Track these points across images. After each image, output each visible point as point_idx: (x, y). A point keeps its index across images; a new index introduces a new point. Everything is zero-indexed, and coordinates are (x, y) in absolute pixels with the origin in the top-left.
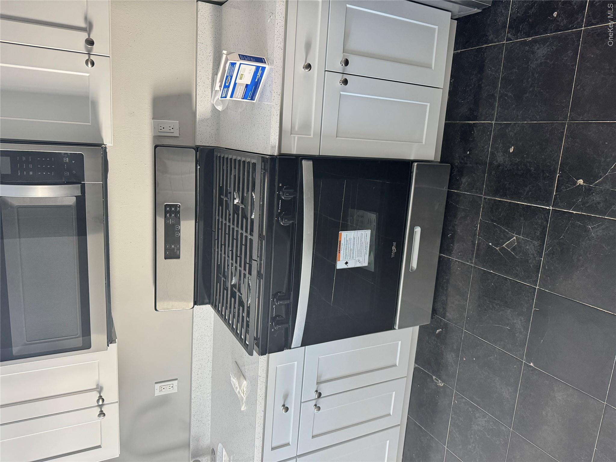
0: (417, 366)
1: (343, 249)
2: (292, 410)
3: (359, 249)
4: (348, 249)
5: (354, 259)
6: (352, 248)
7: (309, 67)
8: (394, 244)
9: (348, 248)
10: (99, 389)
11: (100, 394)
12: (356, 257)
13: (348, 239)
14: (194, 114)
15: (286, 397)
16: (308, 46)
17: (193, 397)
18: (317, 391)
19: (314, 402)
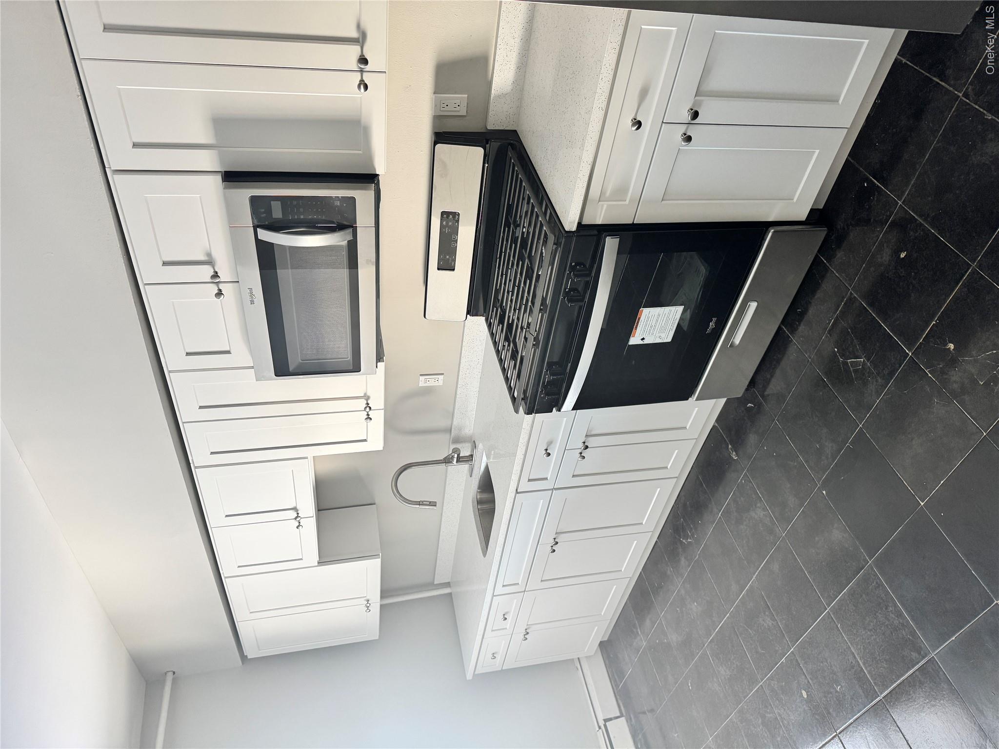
0: (717, 425)
1: (641, 325)
2: (554, 455)
3: (663, 325)
4: (647, 327)
5: (654, 335)
6: (653, 324)
7: (638, 124)
8: (714, 319)
9: (648, 325)
10: (367, 398)
11: (367, 401)
12: (657, 332)
13: (650, 315)
14: (490, 84)
15: (550, 443)
16: (644, 93)
17: (458, 393)
18: (584, 443)
19: (580, 451)
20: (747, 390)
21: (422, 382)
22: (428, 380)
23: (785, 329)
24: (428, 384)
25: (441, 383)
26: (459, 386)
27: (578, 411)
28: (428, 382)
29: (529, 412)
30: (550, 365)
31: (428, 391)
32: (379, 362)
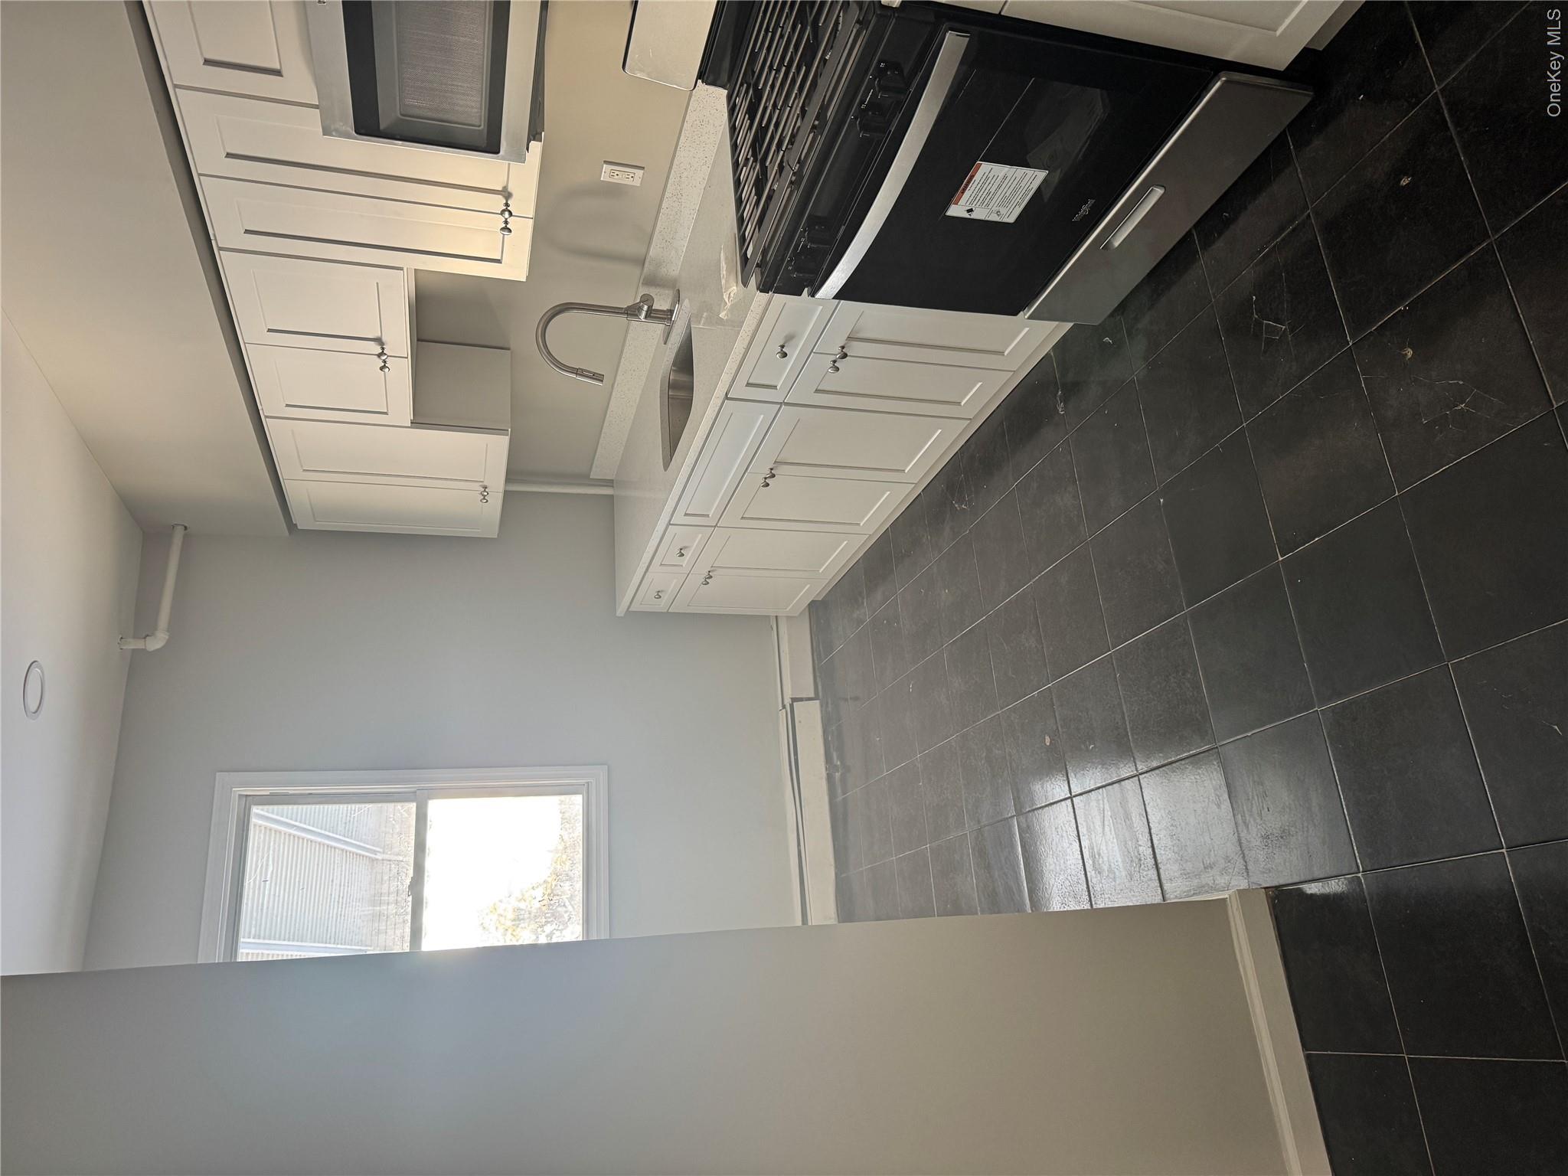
0: (1052, 354)
1: (973, 188)
2: (792, 358)
3: (1007, 194)
4: (982, 192)
5: (990, 207)
6: (993, 190)
8: (1091, 202)
9: (983, 190)
10: (507, 194)
11: (507, 201)
12: (996, 205)
13: (991, 175)
15: (790, 338)
18: (843, 347)
19: (833, 358)
20: (1112, 315)
21: (607, 174)
22: (617, 173)
23: (1196, 238)
24: (616, 180)
25: (637, 182)
26: (667, 195)
27: (842, 301)
28: (616, 177)
29: (764, 288)
30: (813, 220)
31: (614, 191)
32: (534, 140)
